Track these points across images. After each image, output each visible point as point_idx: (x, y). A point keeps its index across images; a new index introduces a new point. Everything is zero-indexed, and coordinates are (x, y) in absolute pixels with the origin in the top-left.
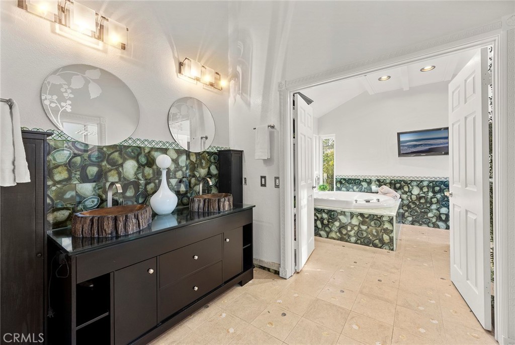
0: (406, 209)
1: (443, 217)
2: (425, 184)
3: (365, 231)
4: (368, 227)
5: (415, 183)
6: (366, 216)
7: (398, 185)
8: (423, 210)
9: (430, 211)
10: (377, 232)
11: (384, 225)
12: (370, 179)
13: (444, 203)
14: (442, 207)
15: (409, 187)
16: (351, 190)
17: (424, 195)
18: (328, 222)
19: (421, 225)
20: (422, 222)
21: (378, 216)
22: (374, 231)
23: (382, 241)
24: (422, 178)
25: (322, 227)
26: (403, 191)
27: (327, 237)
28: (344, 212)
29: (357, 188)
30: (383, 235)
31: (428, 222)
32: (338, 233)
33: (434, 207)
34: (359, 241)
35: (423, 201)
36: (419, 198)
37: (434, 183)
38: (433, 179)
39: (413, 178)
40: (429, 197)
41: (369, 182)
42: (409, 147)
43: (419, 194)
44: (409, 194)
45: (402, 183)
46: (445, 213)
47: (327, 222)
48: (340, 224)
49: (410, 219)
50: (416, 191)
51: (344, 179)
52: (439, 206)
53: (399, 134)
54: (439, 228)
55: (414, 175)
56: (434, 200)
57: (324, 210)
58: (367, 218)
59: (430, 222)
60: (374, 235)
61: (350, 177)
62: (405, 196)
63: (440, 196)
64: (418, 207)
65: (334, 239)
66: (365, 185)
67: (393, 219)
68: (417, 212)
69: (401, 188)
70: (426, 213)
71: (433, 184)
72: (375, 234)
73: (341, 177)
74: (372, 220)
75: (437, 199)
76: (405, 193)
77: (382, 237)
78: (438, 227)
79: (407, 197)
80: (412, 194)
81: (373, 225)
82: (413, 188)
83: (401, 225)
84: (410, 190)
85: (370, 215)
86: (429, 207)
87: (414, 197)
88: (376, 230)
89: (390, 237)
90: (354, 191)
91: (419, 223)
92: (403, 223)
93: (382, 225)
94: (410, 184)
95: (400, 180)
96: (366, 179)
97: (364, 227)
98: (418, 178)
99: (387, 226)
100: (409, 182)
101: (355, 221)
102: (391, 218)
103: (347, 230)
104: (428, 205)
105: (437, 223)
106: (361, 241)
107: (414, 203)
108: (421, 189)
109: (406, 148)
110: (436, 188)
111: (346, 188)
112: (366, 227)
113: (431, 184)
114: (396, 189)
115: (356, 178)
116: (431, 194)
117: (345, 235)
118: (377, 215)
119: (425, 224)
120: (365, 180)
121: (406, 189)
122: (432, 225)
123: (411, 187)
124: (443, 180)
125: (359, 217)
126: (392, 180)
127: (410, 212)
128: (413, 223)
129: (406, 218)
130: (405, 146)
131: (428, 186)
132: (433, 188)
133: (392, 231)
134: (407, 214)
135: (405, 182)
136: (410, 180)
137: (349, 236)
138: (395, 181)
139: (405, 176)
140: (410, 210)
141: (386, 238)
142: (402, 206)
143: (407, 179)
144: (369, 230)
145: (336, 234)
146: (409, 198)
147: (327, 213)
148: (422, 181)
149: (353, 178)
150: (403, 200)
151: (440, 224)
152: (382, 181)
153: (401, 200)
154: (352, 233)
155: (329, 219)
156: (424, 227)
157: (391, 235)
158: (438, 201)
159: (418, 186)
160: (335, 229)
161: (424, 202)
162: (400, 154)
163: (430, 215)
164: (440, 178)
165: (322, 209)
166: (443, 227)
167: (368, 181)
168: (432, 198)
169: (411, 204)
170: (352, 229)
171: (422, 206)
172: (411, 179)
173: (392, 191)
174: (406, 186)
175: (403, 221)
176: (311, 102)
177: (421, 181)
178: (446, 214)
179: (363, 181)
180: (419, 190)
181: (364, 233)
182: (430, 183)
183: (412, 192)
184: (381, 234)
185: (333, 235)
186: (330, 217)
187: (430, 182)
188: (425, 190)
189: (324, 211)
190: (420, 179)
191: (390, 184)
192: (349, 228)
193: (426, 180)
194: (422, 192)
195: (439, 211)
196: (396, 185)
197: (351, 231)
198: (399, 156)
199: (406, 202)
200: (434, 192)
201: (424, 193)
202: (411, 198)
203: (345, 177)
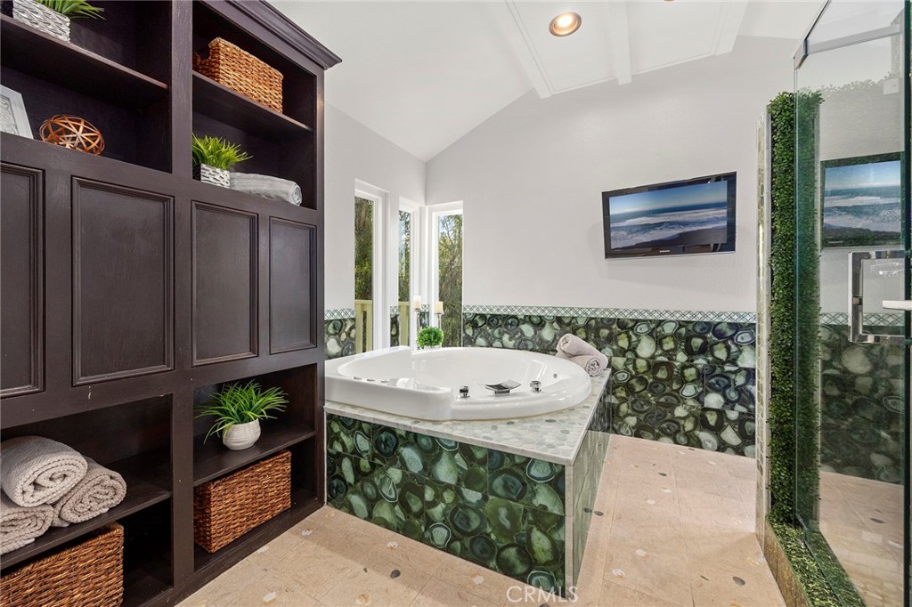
0: (623, 394)
1: (712, 419)
2: (669, 329)
3: (476, 510)
4: (485, 498)
5: (643, 328)
6: (479, 455)
7: (604, 333)
8: (662, 400)
9: (680, 400)
10: (512, 516)
11: (534, 493)
12: (540, 317)
13: (713, 381)
14: (707, 392)
15: (629, 338)
16: (497, 343)
17: (665, 359)
18: (373, 465)
19: (657, 438)
20: (661, 430)
21: (517, 461)
22: (503, 512)
23: (526, 551)
24: (661, 314)
25: (356, 481)
26: (615, 347)
27: (369, 518)
28: (416, 435)
29: (510, 339)
30: (529, 531)
31: (673, 430)
32: (397, 508)
33: (689, 390)
34: (457, 545)
35: (662, 374)
36: (653, 366)
37: (690, 327)
38: (688, 317)
39: (640, 313)
40: (677, 364)
41: (539, 323)
43: (653, 357)
44: (629, 355)
45: (615, 326)
46: (716, 408)
47: (368, 466)
48: (404, 476)
49: (632, 421)
50: (646, 348)
51: (483, 316)
52: (700, 390)
53: (607, 197)
54: (702, 448)
55: (641, 306)
56: (691, 372)
57: (361, 422)
58: (482, 462)
59: (678, 431)
60: (500, 529)
61: (495, 312)
62: (619, 362)
63: (704, 362)
64: (651, 391)
65: (387, 525)
66: (528, 330)
67: (562, 473)
68: (648, 402)
69: (611, 339)
70: (671, 407)
71: (688, 331)
72: (507, 524)
73: (475, 311)
74: (496, 471)
75: (697, 369)
76: (622, 352)
77: (529, 538)
78: (699, 444)
79: (625, 364)
80: (637, 356)
81: (500, 491)
82: (639, 341)
83: (612, 436)
84: (633, 345)
85: (491, 453)
86: (677, 391)
87: (641, 364)
88: (510, 509)
89: (553, 542)
90: (504, 347)
91: (653, 432)
92: (616, 432)
93: (528, 495)
94: (632, 328)
95: (610, 320)
96: (530, 317)
97: (473, 496)
98: (651, 314)
99: (543, 498)
100: (631, 324)
101: (445, 471)
102: (557, 470)
103: (422, 497)
104: (675, 386)
105: (697, 432)
106: (462, 545)
107: (641, 380)
108: (659, 343)
110: (694, 340)
111: (486, 337)
112: (479, 495)
113: (683, 331)
114: (599, 343)
115: (509, 312)
116: (681, 357)
117: (418, 515)
118: (511, 456)
119: (668, 435)
120: (528, 319)
121: (623, 343)
122: (683, 439)
123: (634, 338)
124: (711, 318)
125: (458, 456)
126: (592, 319)
127: (633, 403)
128: (638, 432)
129: (622, 419)
131: (676, 336)
132: (688, 339)
133: (560, 521)
134: (624, 408)
135: (622, 325)
136: (632, 320)
137: (430, 522)
138: (597, 322)
139: (622, 307)
140: (631, 399)
141: (540, 542)
142: (611, 388)
143: (625, 316)
144: (488, 506)
145: (392, 510)
146: (630, 367)
147: (367, 436)
148: (661, 321)
149: (502, 312)
150: (615, 371)
151: (704, 436)
152: (567, 321)
153: (610, 370)
154: (437, 511)
155: (374, 456)
156: (666, 444)
157: (556, 536)
158: (700, 375)
159: (650, 334)
160: (389, 491)
161: (664, 377)
162: (611, 253)
163: (680, 412)
164: (705, 316)
165: (355, 421)
166: (710, 445)
167: (535, 320)
168: (684, 367)
169: (633, 381)
170: (438, 498)
171: (661, 387)
172: (636, 316)
173: (590, 347)
174: (623, 336)
175: (616, 427)
176: (337, 62)
177: (660, 323)
178: (717, 411)
179: (524, 321)
180: (653, 345)
181: (473, 515)
182: (681, 326)
183: (638, 351)
184: (524, 527)
185: (384, 511)
186: (378, 449)
187: (681, 324)
188: (669, 345)
189: (360, 428)
190: (656, 316)
191: (587, 327)
192: (429, 494)
193: (670, 318)
194: (660, 352)
195: (702, 403)
196: (602, 331)
197: (433, 504)
198: (606, 257)
199: (622, 377)
200: (689, 352)
201: (666, 353)
202: (635, 368)
203: (484, 310)
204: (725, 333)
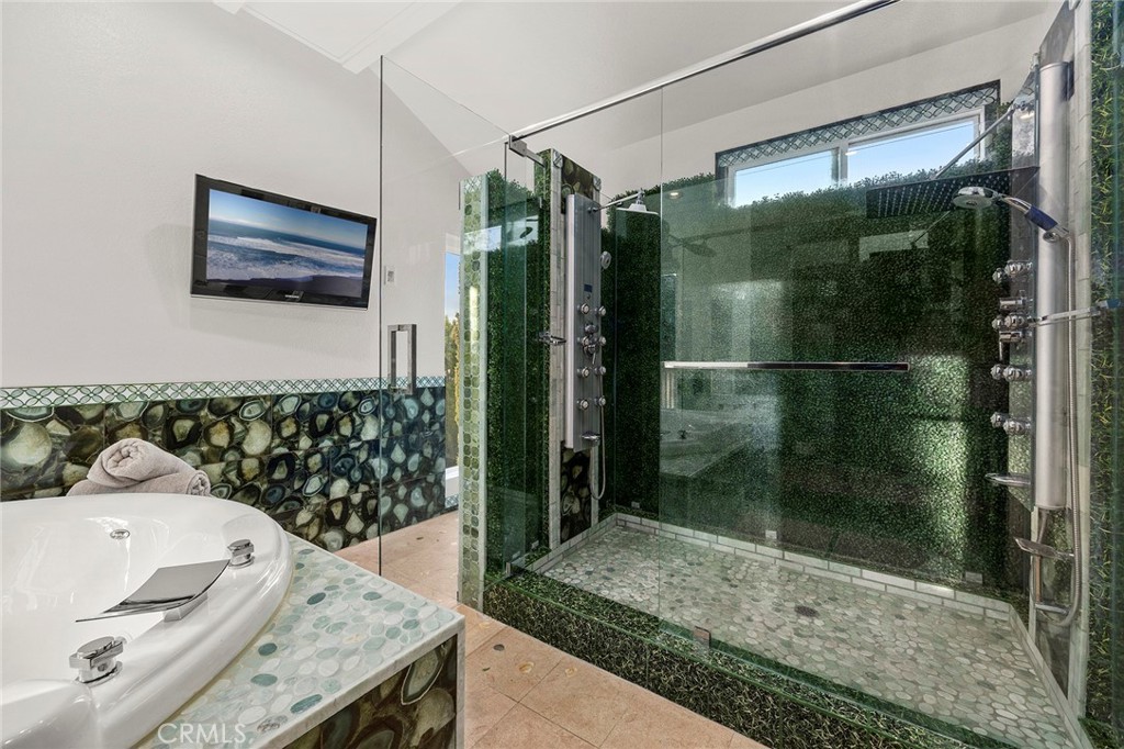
1: (337, 511)
2: (289, 406)
5: (253, 410)
7: (184, 426)
8: (281, 509)
9: (303, 502)
13: (339, 464)
14: (333, 481)
15: (231, 428)
17: (284, 450)
24: (279, 387)
26: (205, 448)
33: (314, 484)
35: (280, 474)
36: (268, 465)
37: (315, 401)
38: (313, 389)
39: (249, 388)
40: (299, 453)
42: (246, 255)
43: (268, 450)
44: (231, 456)
45: (204, 412)
46: (342, 496)
50: (258, 440)
52: (325, 480)
53: (203, 186)
55: (249, 376)
56: (315, 461)
63: (330, 444)
69: (198, 435)
71: (312, 406)
75: (322, 454)
76: (219, 454)
79: (224, 473)
80: (244, 455)
82: (247, 430)
84: (237, 438)
86: (299, 490)
87: (250, 466)
94: (235, 413)
95: (194, 402)
98: (265, 387)
100: (233, 406)
104: (297, 485)
107: (250, 489)
108: (276, 429)
109: (234, 258)
110: (319, 417)
113: (307, 406)
114: (173, 445)
116: (305, 443)
121: (220, 438)
123: (239, 427)
124: (337, 387)
126: (155, 404)
130: (231, 248)
131: (298, 415)
132: (313, 418)
135: (218, 408)
136: (235, 399)
138: (167, 409)
139: (216, 378)
143: (223, 393)
146: (233, 475)
148: (279, 397)
152: (89, 415)
158: (325, 462)
159: (263, 418)
161: (283, 476)
162: (201, 286)
163: (302, 518)
164: (331, 385)
166: (335, 545)
168: (308, 455)
171: (278, 491)
172: (242, 391)
174: (221, 426)
177: (278, 399)
178: (343, 500)
180: (269, 432)
182: (304, 401)
183: (245, 447)
187: (304, 398)
188: (288, 429)
190: (272, 390)
193: (291, 391)
194: (277, 441)
195: (328, 496)
198: (193, 292)
199: (219, 494)
200: (316, 435)
201: (286, 441)
202: (239, 474)
204: (350, 403)
